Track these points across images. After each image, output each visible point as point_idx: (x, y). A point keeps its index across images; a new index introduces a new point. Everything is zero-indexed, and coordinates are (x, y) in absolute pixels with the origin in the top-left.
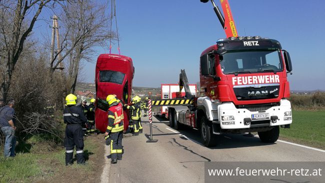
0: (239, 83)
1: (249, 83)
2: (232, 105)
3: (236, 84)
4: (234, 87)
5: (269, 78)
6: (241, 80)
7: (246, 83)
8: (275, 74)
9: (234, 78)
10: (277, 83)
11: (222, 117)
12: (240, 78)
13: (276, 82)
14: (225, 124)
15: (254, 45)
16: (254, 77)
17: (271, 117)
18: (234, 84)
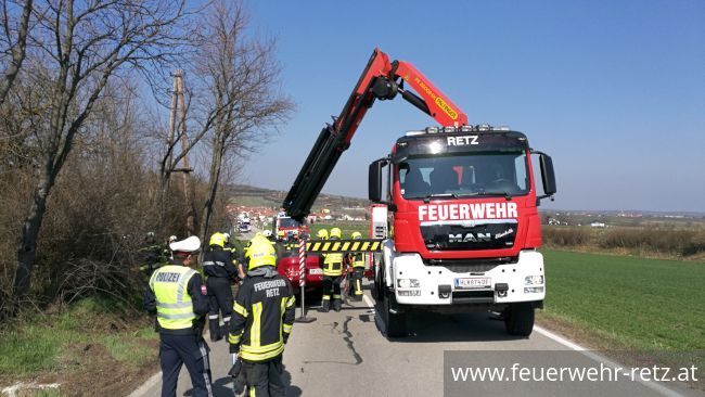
0: (431, 217)
2: (417, 259)
3: (426, 218)
4: (423, 224)
5: (495, 208)
7: (446, 217)
8: (509, 200)
9: (421, 208)
10: (513, 218)
11: (399, 280)
12: (435, 207)
13: (510, 216)
15: (467, 144)
16: (462, 206)
17: (496, 285)
18: (421, 218)
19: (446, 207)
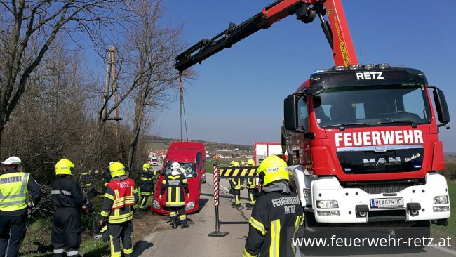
0: (346, 144)
1: (366, 143)
2: (334, 182)
3: (342, 144)
4: (339, 150)
5: (402, 134)
6: (350, 139)
7: (360, 143)
8: (414, 127)
9: (337, 135)
10: (419, 143)
11: (318, 202)
12: (350, 134)
13: (416, 141)
14: (323, 215)
15: (374, 78)
16: (373, 133)
17: (408, 204)
18: (338, 144)
19: (359, 134)
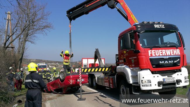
1: (160, 55)
4: (150, 58)
5: (173, 51)
6: (154, 53)
7: (158, 55)
8: (177, 48)
9: (149, 51)
11: (142, 81)
12: (154, 51)
14: (144, 86)
15: (161, 27)
16: (163, 50)
